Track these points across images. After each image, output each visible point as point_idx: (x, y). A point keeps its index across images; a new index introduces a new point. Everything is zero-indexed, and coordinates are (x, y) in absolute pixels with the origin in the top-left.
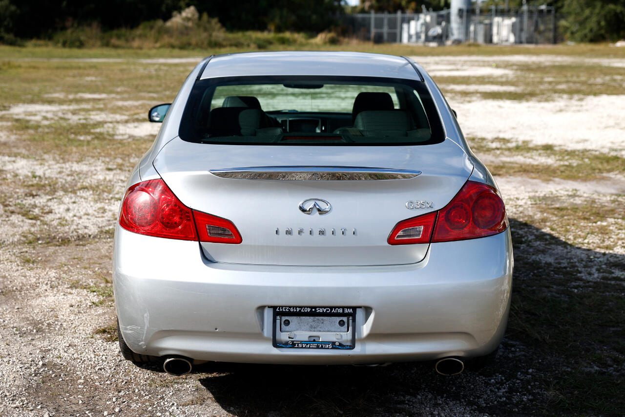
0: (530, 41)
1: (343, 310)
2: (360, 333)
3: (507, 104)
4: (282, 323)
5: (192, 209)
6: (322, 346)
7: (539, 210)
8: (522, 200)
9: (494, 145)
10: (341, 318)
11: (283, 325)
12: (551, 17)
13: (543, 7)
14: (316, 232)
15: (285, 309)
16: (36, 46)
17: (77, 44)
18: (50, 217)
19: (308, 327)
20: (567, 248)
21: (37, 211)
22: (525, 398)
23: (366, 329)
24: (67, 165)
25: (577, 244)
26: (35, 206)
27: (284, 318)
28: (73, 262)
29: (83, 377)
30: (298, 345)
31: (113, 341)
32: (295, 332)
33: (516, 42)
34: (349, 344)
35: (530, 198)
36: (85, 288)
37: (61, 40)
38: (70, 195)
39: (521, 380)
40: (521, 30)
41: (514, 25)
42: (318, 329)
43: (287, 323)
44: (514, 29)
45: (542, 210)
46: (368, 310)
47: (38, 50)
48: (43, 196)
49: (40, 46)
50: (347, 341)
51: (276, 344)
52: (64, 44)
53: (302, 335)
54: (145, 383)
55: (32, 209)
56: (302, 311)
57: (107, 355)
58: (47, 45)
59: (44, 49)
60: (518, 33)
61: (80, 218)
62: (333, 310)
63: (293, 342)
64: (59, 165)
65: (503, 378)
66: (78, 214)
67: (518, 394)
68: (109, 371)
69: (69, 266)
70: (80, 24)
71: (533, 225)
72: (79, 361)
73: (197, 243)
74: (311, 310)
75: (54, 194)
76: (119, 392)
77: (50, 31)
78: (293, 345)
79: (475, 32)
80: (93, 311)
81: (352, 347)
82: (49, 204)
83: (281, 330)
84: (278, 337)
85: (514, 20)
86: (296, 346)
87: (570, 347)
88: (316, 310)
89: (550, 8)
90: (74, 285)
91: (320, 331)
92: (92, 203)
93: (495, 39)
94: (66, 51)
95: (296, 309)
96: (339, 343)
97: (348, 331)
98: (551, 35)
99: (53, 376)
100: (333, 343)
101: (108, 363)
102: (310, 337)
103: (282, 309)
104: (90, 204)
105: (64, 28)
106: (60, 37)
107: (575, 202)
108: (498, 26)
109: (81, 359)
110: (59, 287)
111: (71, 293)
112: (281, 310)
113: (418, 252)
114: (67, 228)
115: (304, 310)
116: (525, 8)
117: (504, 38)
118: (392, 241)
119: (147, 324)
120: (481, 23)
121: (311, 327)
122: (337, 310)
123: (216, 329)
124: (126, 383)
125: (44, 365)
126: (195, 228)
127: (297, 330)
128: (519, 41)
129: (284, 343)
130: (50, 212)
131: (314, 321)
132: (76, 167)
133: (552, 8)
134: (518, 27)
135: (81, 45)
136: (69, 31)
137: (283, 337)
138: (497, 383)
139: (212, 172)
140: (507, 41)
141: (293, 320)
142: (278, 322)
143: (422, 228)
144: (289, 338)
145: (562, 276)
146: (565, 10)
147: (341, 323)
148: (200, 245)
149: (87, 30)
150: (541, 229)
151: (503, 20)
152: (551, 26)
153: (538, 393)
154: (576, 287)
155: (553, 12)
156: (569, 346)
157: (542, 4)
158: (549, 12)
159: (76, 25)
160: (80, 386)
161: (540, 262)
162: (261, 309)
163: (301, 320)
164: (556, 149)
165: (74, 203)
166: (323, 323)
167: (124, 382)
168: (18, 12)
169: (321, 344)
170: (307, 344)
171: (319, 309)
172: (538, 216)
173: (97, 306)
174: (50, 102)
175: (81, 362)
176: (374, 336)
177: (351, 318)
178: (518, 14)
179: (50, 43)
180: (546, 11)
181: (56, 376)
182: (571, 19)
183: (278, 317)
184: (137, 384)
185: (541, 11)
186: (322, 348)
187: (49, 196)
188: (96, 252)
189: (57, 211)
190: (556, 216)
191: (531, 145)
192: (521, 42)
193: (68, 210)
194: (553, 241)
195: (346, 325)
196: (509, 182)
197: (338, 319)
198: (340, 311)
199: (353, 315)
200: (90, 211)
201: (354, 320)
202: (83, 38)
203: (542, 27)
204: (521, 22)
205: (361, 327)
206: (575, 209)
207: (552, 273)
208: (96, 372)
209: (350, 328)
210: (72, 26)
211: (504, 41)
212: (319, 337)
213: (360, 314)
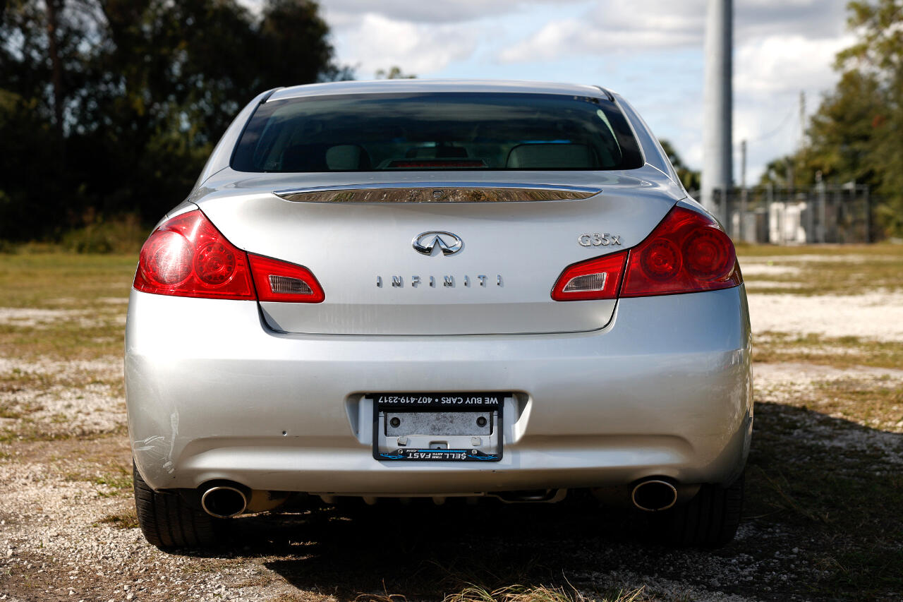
0: (831, 239)
1: (483, 401)
2: (511, 435)
3: (788, 299)
4: (389, 423)
5: (246, 252)
6: (451, 456)
7: (827, 395)
8: (799, 385)
9: (762, 339)
10: (480, 415)
11: (389, 426)
12: (864, 202)
13: (850, 186)
14: (440, 282)
15: (393, 400)
16: (34, 252)
17: (102, 248)
18: (39, 415)
19: (428, 428)
20: (868, 433)
21: (18, 408)
22: (784, 578)
23: (518, 429)
24: (73, 364)
25: (884, 428)
26: (16, 402)
27: (391, 416)
28: (72, 455)
29: (77, 568)
30: (413, 455)
31: (129, 528)
32: (409, 437)
33: (808, 241)
34: (493, 453)
35: (813, 383)
36: (88, 480)
37: (76, 243)
38: (73, 389)
39: (781, 560)
40: (816, 222)
41: (803, 215)
42: (445, 431)
43: (396, 423)
44: (803, 220)
45: (832, 395)
46: (521, 397)
47: (38, 258)
48: (30, 391)
49: (40, 252)
50: (490, 449)
51: (379, 455)
52: (81, 249)
53: (419, 441)
54: (177, 569)
55: (10, 407)
56: (419, 402)
57: (117, 543)
58: (51, 251)
59: (48, 257)
60: (810, 226)
61: (88, 414)
62: (468, 401)
63: (404, 450)
64: (58, 363)
65: (752, 557)
66: (85, 411)
67: (774, 573)
68: (120, 560)
69: (66, 460)
70: (107, 218)
71: (816, 410)
72: (71, 550)
73: (254, 303)
74: (433, 401)
75: (48, 388)
76: (135, 580)
77: (58, 230)
78: (404, 456)
79: (741, 225)
80: (99, 502)
81: (497, 458)
82: (39, 399)
83: (386, 434)
84: (381, 444)
85: (803, 206)
86: (410, 457)
87: (862, 527)
88: (440, 401)
89: (861, 187)
90: (73, 478)
91: (448, 435)
92: (108, 399)
93: (774, 236)
94: (84, 258)
95: (409, 399)
96: (478, 451)
97: (491, 432)
98: (864, 229)
99: (29, 566)
100: (469, 451)
101: (119, 551)
102: (432, 443)
103: (387, 399)
104: (105, 399)
105: (81, 225)
106: (74, 238)
107: (885, 386)
108: (779, 216)
109: (76, 549)
110: (47, 480)
111: (65, 486)
112: (386, 401)
113: (601, 312)
114: (65, 425)
115: (421, 401)
116: (820, 187)
117: (789, 236)
118: (558, 294)
119: (175, 430)
120: (749, 211)
121: (434, 428)
122: (474, 400)
123: (284, 433)
124: (146, 570)
125: (13, 555)
126: (250, 281)
127: (412, 433)
128: (813, 240)
129: (390, 452)
130: (41, 409)
131: (438, 419)
132: (85, 365)
133: (865, 188)
134: (810, 217)
135: (108, 249)
136: (89, 230)
137: (391, 443)
138: (740, 563)
139: (278, 194)
140: (793, 239)
141: (405, 418)
142: (381, 420)
143: (605, 275)
144: (399, 444)
145: (858, 460)
146: (884, 189)
147: (481, 422)
148: (259, 307)
149: (118, 227)
150: (827, 414)
151: (786, 208)
152: (864, 216)
153: (806, 572)
154: (877, 470)
155: (866, 193)
156: (861, 525)
157: (848, 181)
158: (859, 193)
159: (100, 219)
160: (72, 578)
161: (824, 446)
162: (355, 397)
163: (418, 418)
164: (862, 341)
165: (80, 398)
166: (451, 422)
167: (144, 570)
168: (8, 200)
169: (449, 453)
170: (427, 454)
171: (446, 400)
172: (826, 401)
173: (106, 497)
174: (51, 307)
175: (76, 552)
176: (532, 440)
177: (495, 413)
178: (810, 197)
179: (58, 248)
180: (854, 192)
181: (32, 567)
182: (895, 202)
183: (382, 414)
184: (164, 571)
185: (847, 192)
186: (451, 460)
187: (39, 390)
188: (110, 446)
189: (50, 408)
190: (854, 400)
191: (822, 338)
192: (816, 241)
193: (69, 406)
194: (847, 426)
195: (488, 425)
196: (780, 369)
197: (476, 416)
198: (479, 401)
199: (499, 408)
200: (104, 406)
201: (501, 416)
202: (110, 239)
203: (849, 218)
204: (815, 210)
205: (512, 426)
206: (885, 392)
207: (842, 456)
208: (99, 562)
209: (495, 428)
210: (95, 221)
211: (789, 240)
212: (445, 443)
213: (509, 406)
